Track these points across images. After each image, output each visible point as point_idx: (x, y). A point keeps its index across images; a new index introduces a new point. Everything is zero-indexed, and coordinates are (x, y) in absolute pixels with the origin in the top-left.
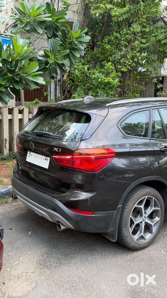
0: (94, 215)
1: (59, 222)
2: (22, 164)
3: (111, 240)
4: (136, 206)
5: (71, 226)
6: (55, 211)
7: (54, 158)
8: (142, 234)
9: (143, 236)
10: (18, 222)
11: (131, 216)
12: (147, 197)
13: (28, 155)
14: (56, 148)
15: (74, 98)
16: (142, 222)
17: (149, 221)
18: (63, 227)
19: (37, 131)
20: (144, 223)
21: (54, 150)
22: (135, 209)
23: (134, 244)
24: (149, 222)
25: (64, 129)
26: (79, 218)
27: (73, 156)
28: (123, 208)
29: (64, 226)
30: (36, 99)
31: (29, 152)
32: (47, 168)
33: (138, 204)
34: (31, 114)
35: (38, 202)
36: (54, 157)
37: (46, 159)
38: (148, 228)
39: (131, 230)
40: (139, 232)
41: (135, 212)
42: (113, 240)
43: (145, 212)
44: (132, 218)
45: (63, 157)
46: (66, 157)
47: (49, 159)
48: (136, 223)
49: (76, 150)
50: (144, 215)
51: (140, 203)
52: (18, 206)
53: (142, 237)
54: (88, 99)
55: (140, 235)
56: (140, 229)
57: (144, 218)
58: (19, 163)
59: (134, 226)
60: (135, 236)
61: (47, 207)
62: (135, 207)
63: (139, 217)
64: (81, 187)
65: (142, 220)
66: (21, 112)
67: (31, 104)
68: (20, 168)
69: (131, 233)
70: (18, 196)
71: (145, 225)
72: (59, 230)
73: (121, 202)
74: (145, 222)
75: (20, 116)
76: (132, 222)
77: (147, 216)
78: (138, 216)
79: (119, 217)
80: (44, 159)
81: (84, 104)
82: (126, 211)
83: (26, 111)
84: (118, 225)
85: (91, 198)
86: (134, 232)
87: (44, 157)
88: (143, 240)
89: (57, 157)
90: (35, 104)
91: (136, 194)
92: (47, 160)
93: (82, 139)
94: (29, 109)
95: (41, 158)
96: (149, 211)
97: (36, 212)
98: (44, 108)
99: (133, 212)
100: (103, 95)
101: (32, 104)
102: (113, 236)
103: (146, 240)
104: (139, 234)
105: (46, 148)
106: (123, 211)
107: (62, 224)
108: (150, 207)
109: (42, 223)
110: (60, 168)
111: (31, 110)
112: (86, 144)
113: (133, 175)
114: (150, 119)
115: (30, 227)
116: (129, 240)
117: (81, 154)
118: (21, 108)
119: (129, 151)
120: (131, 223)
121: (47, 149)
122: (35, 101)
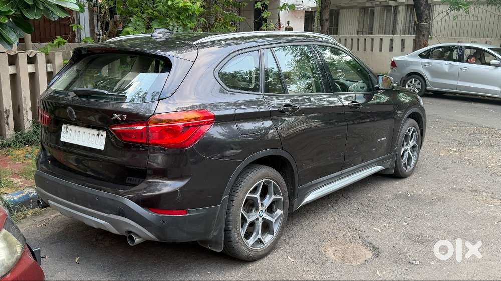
0: (188, 215)
1: (129, 232)
2: (50, 146)
3: (215, 250)
4: (248, 195)
5: (151, 236)
6: (124, 216)
7: (114, 131)
8: (259, 236)
9: (261, 239)
10: (52, 246)
11: (242, 212)
12: (263, 181)
13: (63, 130)
14: (117, 115)
15: (128, 34)
16: (257, 219)
17: (267, 216)
18: (137, 241)
19: (78, 89)
20: (260, 219)
21: (114, 118)
22: (247, 200)
23: (249, 252)
24: (268, 218)
25: (122, 87)
26: (164, 222)
27: (147, 125)
28: (231, 200)
29: (139, 237)
30: (59, 37)
31: (64, 126)
32: (103, 149)
33: (250, 193)
34: (50, 63)
35: (90, 206)
36: (113, 129)
37: (98, 135)
38: (267, 227)
39: (243, 232)
40: (254, 234)
41: (248, 205)
42: (218, 249)
43: (262, 204)
44: (244, 214)
45: (129, 128)
46: (135, 128)
47: (104, 134)
48: (249, 221)
49: (152, 116)
50: (260, 209)
51: (254, 191)
52: (47, 222)
53: (259, 241)
54: (159, 34)
55: (256, 239)
56: (256, 230)
57: (260, 213)
58: (45, 147)
59: (247, 225)
60: (249, 241)
61: (108, 212)
62: (248, 197)
63: (253, 212)
64: (163, 174)
65: (258, 216)
66: (32, 61)
67: (49, 47)
68: (49, 155)
69: (243, 236)
70: (50, 202)
71: (262, 223)
72: (131, 245)
73: (227, 191)
74: (263, 219)
75: (30, 69)
76: (244, 220)
77: (264, 209)
78: (251, 211)
79: (225, 214)
80: (96, 135)
81: (155, 42)
82: (235, 204)
83: (41, 59)
84: (224, 227)
85: (181, 189)
86: (248, 235)
87: (96, 132)
88: (261, 246)
89: (119, 129)
90: (57, 46)
91: (248, 178)
92: (102, 136)
93: (161, 98)
94: (47, 55)
95: (89, 134)
96: (267, 202)
97: (87, 223)
98: (83, 49)
99: (244, 207)
100: (178, 29)
101: (50, 45)
102: (217, 244)
103: (266, 245)
104: (255, 237)
105: (95, 117)
106: (230, 205)
107: (137, 235)
108: (268, 196)
109: (95, 243)
110: (123, 146)
111: (50, 57)
112: (167, 105)
113: (240, 151)
114: (260, 64)
115: (75, 250)
116: (241, 247)
117: (160, 122)
118: (31, 52)
119: (234, 113)
120: (243, 222)
121: (97, 117)
122: (56, 41)
